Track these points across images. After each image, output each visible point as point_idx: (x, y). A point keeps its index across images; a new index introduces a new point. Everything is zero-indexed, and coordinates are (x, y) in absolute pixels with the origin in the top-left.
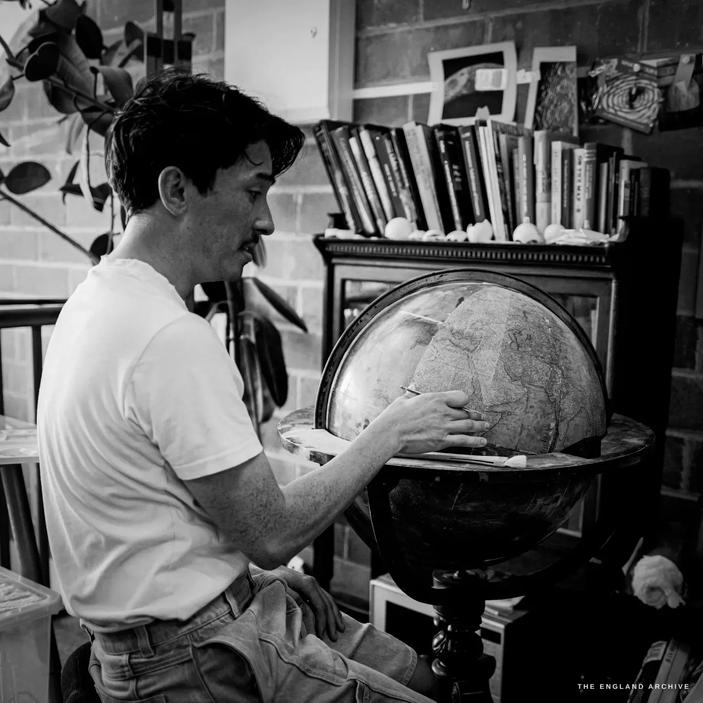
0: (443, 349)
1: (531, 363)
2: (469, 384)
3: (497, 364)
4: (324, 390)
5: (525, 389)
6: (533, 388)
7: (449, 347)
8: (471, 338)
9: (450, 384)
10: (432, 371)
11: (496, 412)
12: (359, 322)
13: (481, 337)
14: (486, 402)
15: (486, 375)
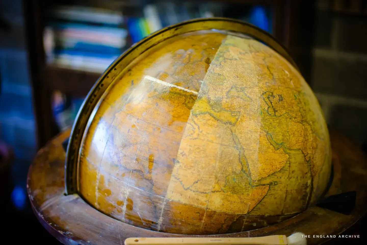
0: (205, 124)
1: (287, 126)
2: (236, 161)
3: (260, 135)
4: (72, 158)
5: (287, 155)
6: (293, 152)
7: (211, 121)
8: (231, 109)
9: (217, 164)
10: (197, 150)
11: (264, 185)
12: (100, 86)
13: (240, 107)
14: (255, 177)
15: (251, 148)
